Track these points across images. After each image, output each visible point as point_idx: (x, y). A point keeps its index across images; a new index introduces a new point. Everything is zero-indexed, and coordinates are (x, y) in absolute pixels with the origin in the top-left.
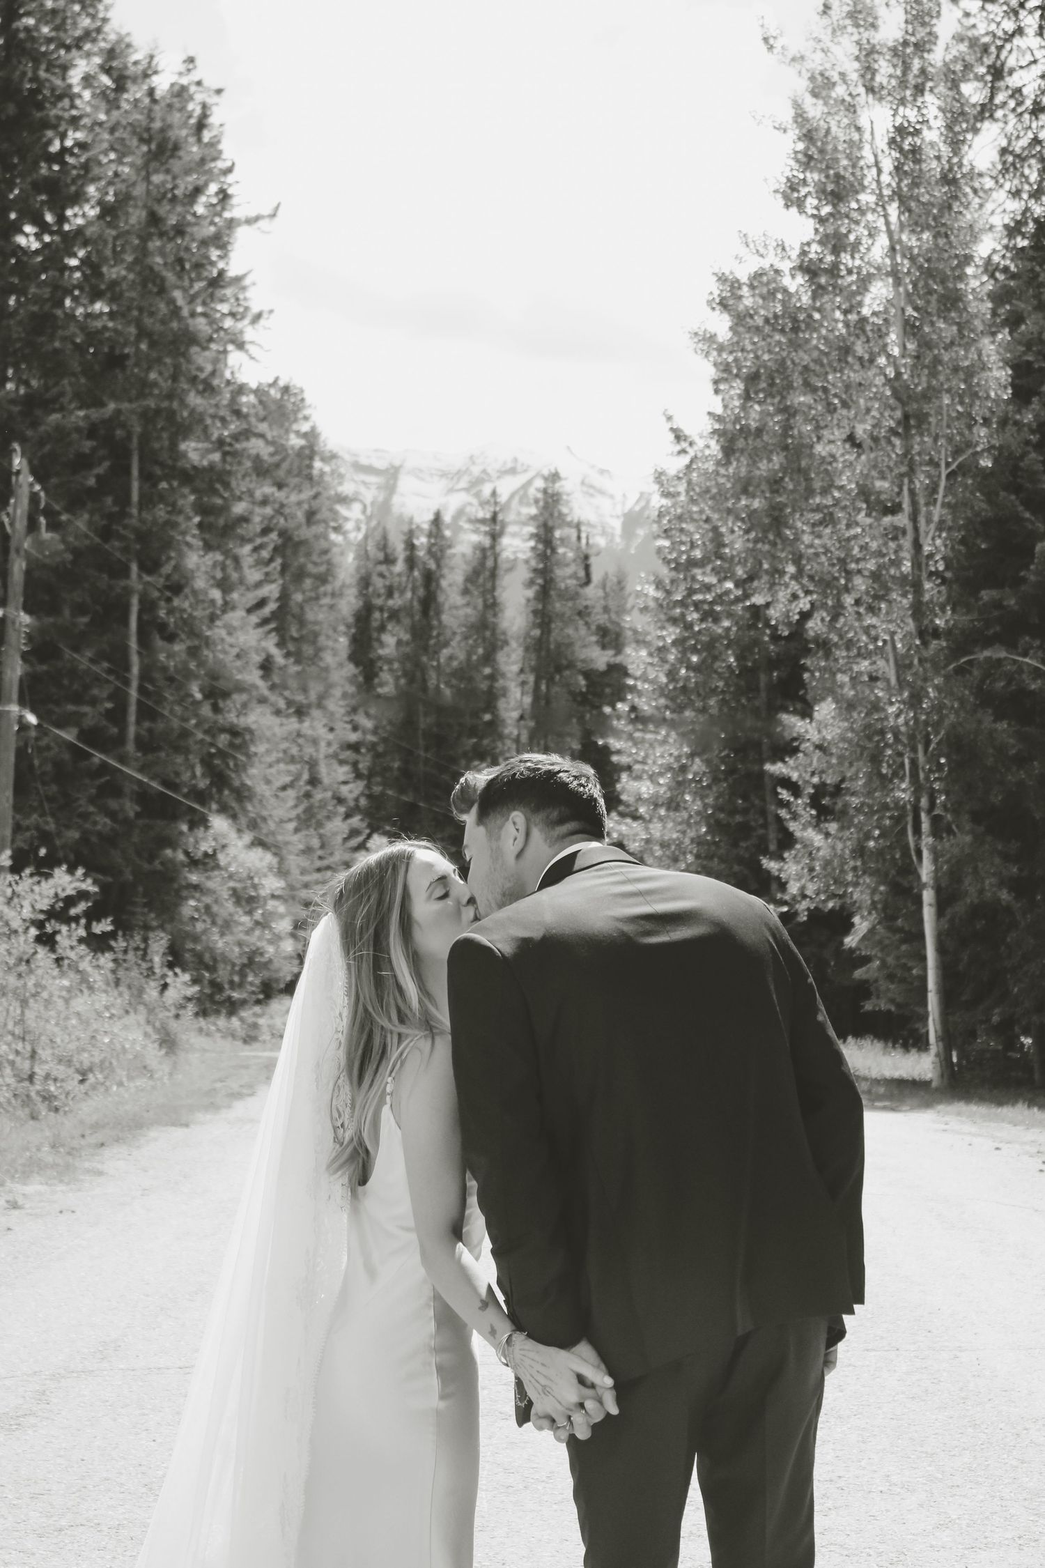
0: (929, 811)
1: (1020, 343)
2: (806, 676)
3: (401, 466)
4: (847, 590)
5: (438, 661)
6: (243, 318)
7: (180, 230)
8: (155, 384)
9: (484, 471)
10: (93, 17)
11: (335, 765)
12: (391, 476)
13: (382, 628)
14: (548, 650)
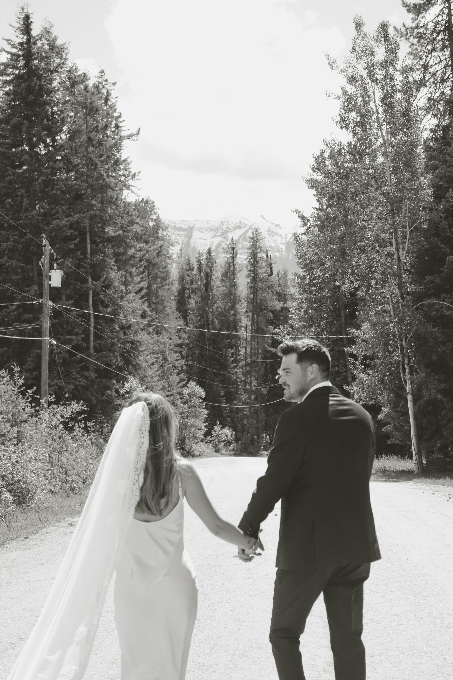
0: (408, 364)
1: (437, 177)
2: (357, 313)
3: (193, 227)
4: (372, 278)
5: (213, 309)
6: (128, 177)
7: (100, 143)
8: (94, 205)
9: (228, 228)
10: (61, 58)
11: (173, 353)
12: (190, 231)
13: (189, 297)
14: (257, 302)
